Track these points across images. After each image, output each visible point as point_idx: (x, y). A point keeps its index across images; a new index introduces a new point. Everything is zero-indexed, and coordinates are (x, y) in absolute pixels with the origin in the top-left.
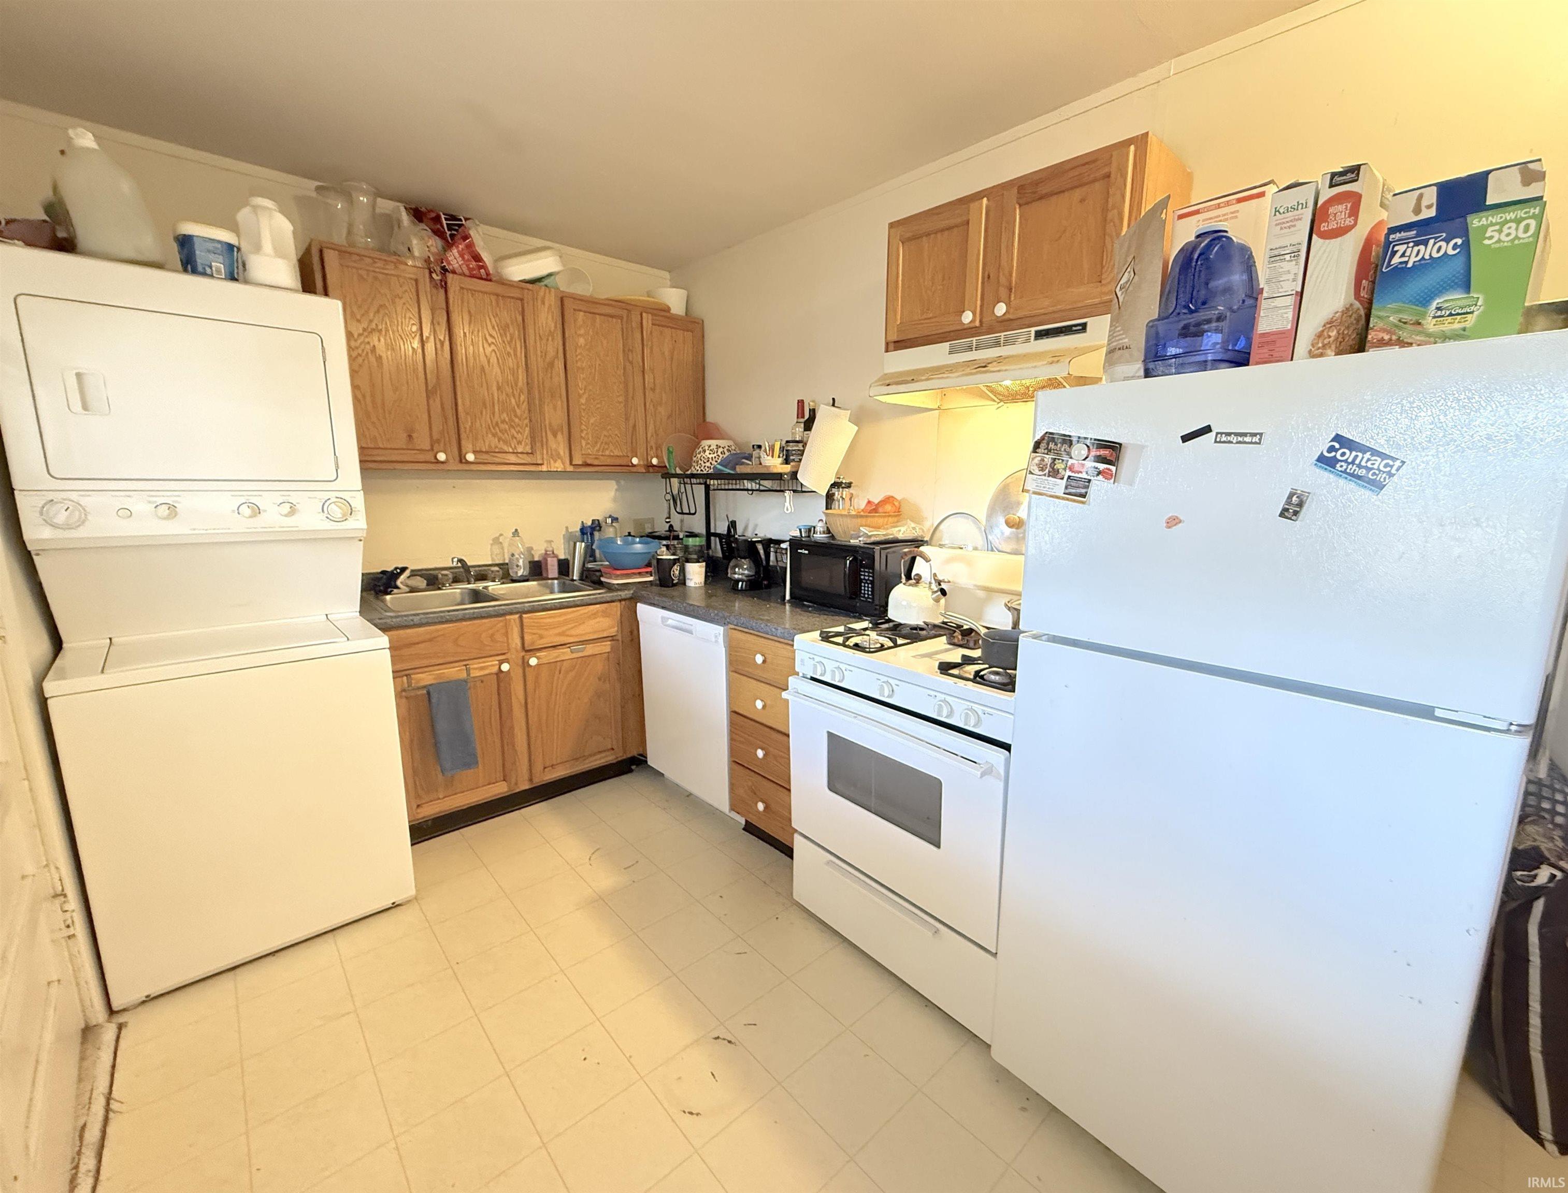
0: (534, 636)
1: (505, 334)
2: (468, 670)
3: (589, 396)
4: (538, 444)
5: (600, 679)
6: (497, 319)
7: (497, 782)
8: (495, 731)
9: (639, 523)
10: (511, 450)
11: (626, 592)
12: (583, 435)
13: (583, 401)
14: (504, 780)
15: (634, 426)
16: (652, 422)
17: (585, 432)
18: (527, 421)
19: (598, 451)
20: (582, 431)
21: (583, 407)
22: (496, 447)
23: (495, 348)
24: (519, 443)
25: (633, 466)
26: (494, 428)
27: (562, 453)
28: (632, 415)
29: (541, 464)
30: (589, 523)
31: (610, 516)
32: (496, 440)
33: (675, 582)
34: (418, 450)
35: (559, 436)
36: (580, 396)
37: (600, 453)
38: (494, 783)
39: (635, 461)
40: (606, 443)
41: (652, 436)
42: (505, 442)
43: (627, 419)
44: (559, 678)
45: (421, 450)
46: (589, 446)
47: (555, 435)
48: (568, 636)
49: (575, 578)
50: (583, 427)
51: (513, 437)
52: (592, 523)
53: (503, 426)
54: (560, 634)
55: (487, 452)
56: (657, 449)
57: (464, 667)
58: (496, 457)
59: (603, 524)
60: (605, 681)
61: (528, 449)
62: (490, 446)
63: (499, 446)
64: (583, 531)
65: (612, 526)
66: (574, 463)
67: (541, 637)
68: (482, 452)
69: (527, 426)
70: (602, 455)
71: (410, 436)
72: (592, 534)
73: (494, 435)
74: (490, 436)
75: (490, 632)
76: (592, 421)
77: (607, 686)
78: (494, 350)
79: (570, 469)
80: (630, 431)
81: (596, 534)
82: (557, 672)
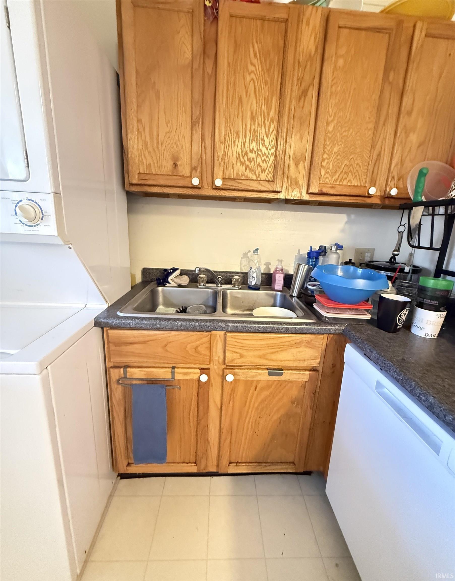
0: (235, 354)
1: (265, 61)
2: (173, 373)
3: (337, 123)
4: (280, 172)
5: (293, 403)
6: (260, 46)
7: (190, 463)
8: (192, 425)
9: (360, 252)
10: (255, 178)
11: (337, 327)
12: (324, 164)
13: (330, 128)
14: (195, 463)
15: (379, 155)
16: (399, 152)
17: (326, 161)
18: (273, 151)
19: (336, 180)
20: (323, 160)
21: (330, 135)
22: (243, 175)
23: (254, 77)
24: (263, 171)
25: (370, 196)
26: (243, 158)
27: (300, 183)
28: (380, 143)
29: (279, 192)
30: (317, 249)
31: (336, 244)
32: (244, 167)
33: (398, 327)
34: (180, 176)
35: (301, 165)
36: (328, 124)
37: (338, 183)
38: (187, 463)
39: (372, 191)
40: (345, 173)
41: (396, 165)
42: (251, 170)
43: (373, 147)
44: (253, 394)
45: (183, 176)
46: (327, 175)
47: (297, 165)
48: (267, 359)
49: (294, 295)
50: (325, 156)
51: (259, 165)
52: (320, 249)
53: (251, 155)
54: (260, 357)
55: (234, 179)
56: (399, 180)
57: (170, 370)
58: (241, 183)
59: (328, 250)
60: (298, 404)
61: (270, 177)
62: (237, 173)
63: (246, 174)
64: (310, 254)
65: (336, 253)
66: (310, 191)
67: (242, 356)
68: (231, 179)
69: (272, 154)
70: (339, 185)
71: (175, 165)
72: (317, 258)
73: (242, 164)
74: (239, 164)
75: (195, 344)
76: (336, 149)
77: (299, 410)
78: (252, 79)
79: (306, 197)
80: (373, 161)
81: (321, 258)
82: (253, 388)
